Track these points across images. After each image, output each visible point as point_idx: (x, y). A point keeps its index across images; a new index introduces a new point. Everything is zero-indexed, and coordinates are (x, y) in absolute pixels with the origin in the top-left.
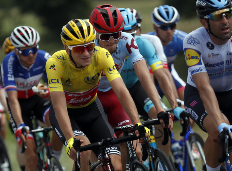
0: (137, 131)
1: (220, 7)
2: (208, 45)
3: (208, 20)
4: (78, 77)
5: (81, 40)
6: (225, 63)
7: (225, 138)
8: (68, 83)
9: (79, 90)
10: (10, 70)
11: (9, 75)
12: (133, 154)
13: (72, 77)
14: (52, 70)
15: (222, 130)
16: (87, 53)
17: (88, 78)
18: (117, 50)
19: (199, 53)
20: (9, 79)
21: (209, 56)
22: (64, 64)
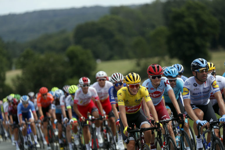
0: (156, 125)
1: (203, 67)
2: (194, 85)
3: (196, 72)
4: (132, 99)
5: (133, 82)
6: (202, 93)
7: (199, 127)
8: (127, 102)
9: (132, 105)
10: (112, 94)
11: (112, 97)
12: (168, 133)
13: (129, 99)
14: (120, 95)
15: (198, 124)
16: (135, 88)
17: (136, 100)
18: (160, 85)
19: (189, 90)
20: (112, 99)
21: (194, 90)
22: (125, 93)
